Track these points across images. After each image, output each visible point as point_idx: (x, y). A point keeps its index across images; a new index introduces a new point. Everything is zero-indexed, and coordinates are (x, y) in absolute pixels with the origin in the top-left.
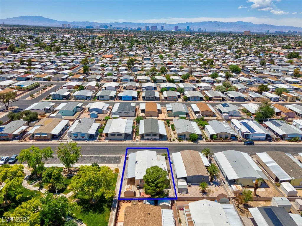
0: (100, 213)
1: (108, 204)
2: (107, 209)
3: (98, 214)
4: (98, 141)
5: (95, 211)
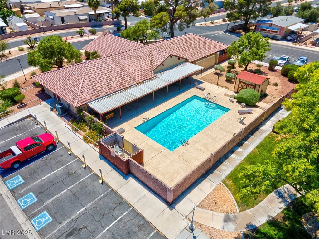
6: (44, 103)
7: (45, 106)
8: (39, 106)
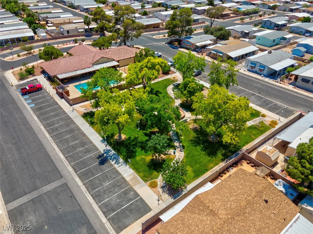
0: (209, 155)
1: (225, 152)
2: (220, 156)
3: (206, 154)
4: (278, 82)
5: (205, 149)
6: (42, 75)
7: (43, 76)
8: (40, 76)
